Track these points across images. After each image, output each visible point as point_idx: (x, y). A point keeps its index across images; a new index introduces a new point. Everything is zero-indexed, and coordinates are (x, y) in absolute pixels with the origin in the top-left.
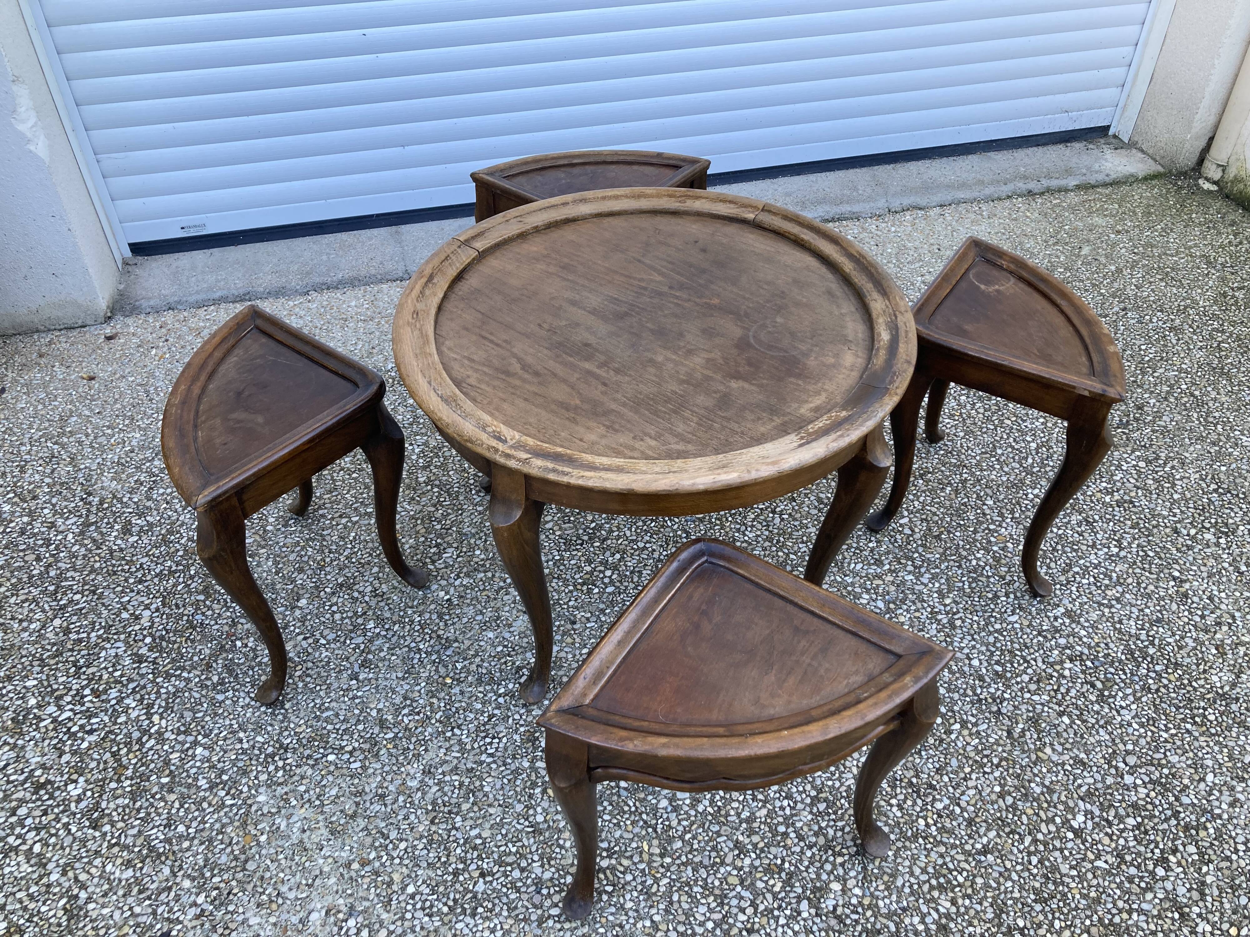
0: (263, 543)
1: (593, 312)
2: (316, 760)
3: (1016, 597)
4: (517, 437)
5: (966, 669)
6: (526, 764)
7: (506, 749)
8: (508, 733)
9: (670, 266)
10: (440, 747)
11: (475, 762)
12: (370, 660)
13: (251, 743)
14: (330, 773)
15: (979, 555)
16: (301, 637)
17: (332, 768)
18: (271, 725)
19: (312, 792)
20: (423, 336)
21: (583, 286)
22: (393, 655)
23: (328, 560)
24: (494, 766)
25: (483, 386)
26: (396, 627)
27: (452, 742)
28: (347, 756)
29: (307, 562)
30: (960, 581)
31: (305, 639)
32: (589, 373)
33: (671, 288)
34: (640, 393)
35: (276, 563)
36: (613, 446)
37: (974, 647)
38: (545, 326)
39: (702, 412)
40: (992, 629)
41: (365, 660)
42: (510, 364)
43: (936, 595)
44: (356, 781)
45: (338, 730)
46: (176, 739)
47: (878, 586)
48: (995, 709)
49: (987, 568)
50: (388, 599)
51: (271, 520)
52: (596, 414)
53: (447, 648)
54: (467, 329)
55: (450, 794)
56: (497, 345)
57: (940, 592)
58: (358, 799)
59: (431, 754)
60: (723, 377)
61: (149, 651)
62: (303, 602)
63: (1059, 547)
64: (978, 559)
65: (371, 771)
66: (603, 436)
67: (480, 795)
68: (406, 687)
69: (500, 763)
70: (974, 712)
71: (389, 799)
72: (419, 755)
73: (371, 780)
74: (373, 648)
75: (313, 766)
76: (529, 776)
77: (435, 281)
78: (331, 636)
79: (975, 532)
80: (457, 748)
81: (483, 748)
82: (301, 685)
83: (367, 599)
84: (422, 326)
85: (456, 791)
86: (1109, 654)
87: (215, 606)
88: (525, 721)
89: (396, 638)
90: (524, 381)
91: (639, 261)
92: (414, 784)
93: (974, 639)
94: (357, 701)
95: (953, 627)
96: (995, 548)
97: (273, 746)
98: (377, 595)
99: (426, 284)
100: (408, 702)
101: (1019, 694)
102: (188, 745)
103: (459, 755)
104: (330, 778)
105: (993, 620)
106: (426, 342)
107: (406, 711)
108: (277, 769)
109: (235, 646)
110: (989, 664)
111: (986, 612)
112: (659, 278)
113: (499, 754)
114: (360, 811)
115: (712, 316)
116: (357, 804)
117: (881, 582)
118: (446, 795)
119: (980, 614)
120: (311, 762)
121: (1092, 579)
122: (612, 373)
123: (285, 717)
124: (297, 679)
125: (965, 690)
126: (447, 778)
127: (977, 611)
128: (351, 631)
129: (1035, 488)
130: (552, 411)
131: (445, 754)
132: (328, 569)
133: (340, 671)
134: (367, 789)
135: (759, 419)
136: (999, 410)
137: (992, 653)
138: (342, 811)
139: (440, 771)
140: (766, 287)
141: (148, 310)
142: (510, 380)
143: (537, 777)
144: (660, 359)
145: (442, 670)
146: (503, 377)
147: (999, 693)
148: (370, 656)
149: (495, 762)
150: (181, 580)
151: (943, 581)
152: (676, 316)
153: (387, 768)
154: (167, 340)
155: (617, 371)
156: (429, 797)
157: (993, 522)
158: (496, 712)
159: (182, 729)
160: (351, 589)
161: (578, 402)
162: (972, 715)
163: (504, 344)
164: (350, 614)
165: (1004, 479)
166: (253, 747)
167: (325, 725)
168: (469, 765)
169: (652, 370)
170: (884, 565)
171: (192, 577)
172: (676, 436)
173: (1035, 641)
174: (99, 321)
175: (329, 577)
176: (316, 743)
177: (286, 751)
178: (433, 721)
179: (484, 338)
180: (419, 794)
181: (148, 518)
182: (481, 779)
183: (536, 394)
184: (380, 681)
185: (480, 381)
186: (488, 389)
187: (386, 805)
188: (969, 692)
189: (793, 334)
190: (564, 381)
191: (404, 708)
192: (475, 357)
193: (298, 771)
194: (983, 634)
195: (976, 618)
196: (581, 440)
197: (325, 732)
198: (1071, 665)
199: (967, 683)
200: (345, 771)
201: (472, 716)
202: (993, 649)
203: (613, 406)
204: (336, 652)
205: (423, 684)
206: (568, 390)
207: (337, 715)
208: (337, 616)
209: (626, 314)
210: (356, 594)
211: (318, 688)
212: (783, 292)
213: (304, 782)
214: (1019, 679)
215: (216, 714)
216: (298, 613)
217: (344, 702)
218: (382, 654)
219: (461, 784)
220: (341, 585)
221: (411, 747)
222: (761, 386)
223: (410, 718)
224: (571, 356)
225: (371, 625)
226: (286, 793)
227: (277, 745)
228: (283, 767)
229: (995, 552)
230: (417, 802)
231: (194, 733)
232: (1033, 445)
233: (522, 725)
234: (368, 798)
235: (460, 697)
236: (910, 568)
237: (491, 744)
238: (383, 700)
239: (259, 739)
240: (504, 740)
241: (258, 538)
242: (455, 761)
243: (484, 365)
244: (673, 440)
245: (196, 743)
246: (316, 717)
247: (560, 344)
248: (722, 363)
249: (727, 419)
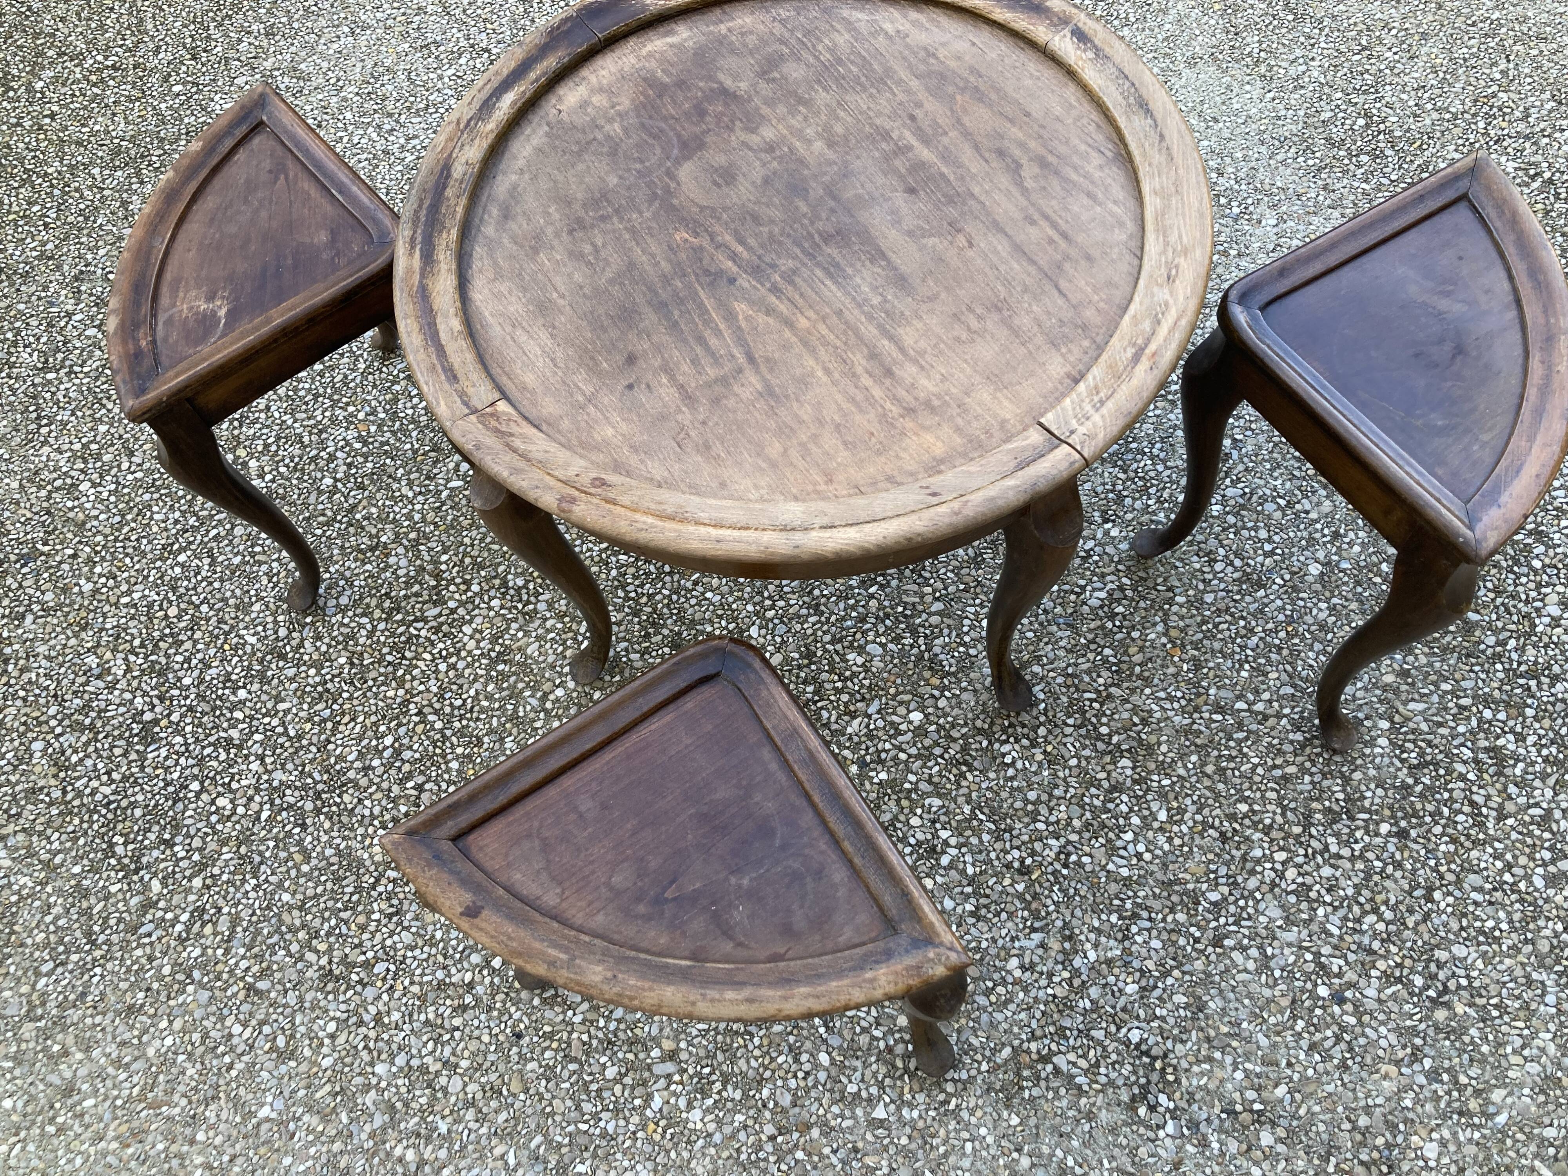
1: (878, 255)
9: (707, 334)
20: (1163, 231)
21: (870, 318)
25: (1083, 147)
32: (926, 141)
33: (732, 281)
34: (871, 96)
36: (936, 30)
38: (961, 240)
39: (805, 54)
42: (1035, 177)
52: (942, 77)
54: (1089, 258)
56: (1047, 218)
60: (750, 99)
66: (943, 45)
77: (1130, 352)
84: (1164, 252)
90: (1022, 145)
91: (751, 359)
99: (1148, 341)
106: (1160, 216)
112: (741, 308)
115: (702, 209)
122: (895, 135)
130: (997, 90)
135: (742, 34)
140: (588, 248)
142: (1042, 151)
144: (819, 145)
146: (1051, 158)
152: (756, 219)
155: (886, 135)
161: (958, 97)
163: (1036, 216)
169: (839, 129)
172: (855, 29)
179: (1065, 236)
183: (1011, 121)
185: (1086, 157)
186: (1076, 141)
189: (613, 153)
190: (967, 134)
192: (1086, 201)
196: (974, 44)
203: (914, 84)
206: (966, 120)
209: (827, 238)
212: (571, 232)
222: (711, 78)
224: (942, 175)
243: (1074, 184)
244: (863, 27)
247: (951, 201)
248: (738, 123)
249: (782, 41)
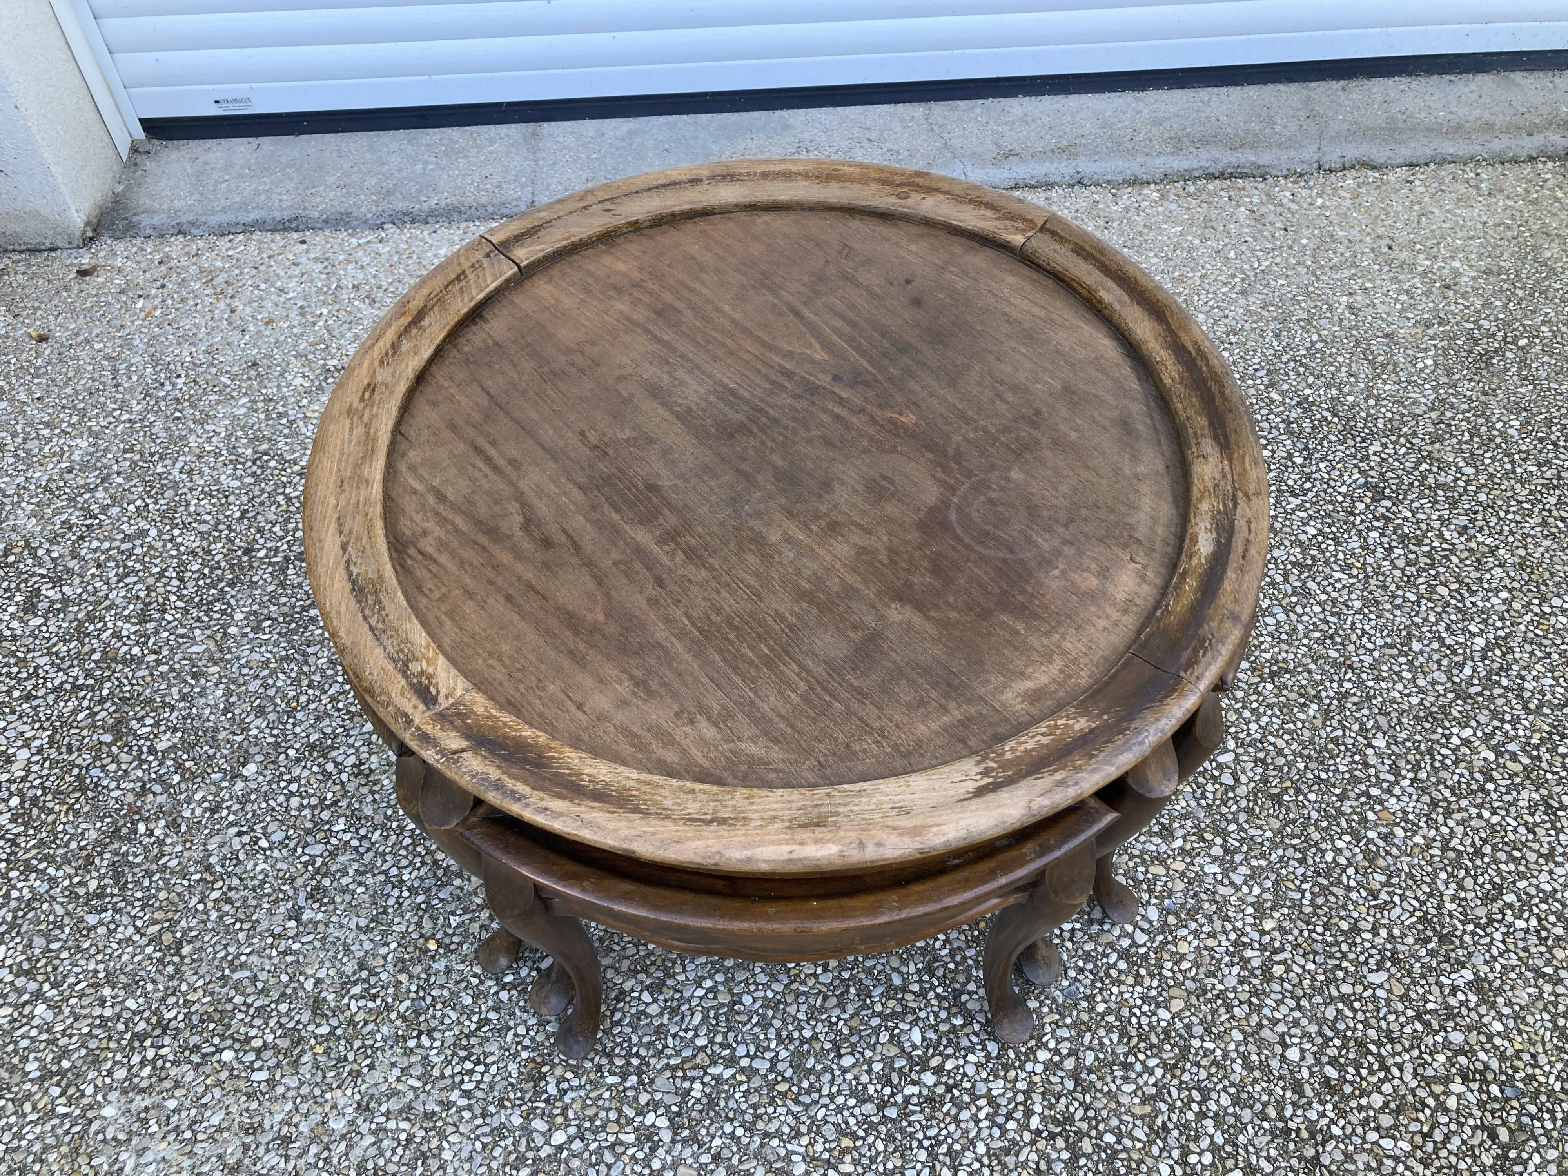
0: (218, 655)
1: (685, 417)
2: (205, 1056)
3: (1391, 937)
4: (459, 692)
5: (1275, 1064)
6: (517, 1121)
7: (492, 1087)
8: (502, 1058)
9: (848, 330)
10: (394, 1065)
11: (440, 1103)
12: (325, 889)
13: (117, 1009)
14: (219, 1084)
15: (1340, 844)
16: (233, 830)
17: (224, 1075)
18: (154, 982)
19: (184, 1114)
20: (369, 440)
21: (683, 356)
22: (360, 884)
23: (303, 699)
24: (467, 1115)
25: (443, 559)
26: (376, 836)
27: (413, 1059)
28: (251, 1056)
29: (272, 698)
30: (1298, 889)
31: (239, 834)
32: (639, 551)
33: (836, 378)
34: (718, 611)
35: (228, 693)
36: (635, 729)
37: (1296, 1023)
38: (593, 437)
39: (820, 670)
40: (1335, 993)
41: (317, 888)
42: (506, 515)
43: (1250, 910)
44: (254, 1105)
45: (249, 1006)
46: (12, 983)
47: (1156, 877)
48: (1310, 1152)
49: (1351, 871)
50: (375, 783)
51: (239, 616)
52: (623, 649)
53: (443, 885)
54: (453, 427)
55: (388, 1154)
56: (496, 469)
57: (1258, 905)
58: (249, 1139)
59: (376, 1076)
60: (879, 594)
61: (13, 820)
62: (251, 769)
63: (1487, 849)
64: (1338, 851)
65: (280, 1090)
66: (624, 703)
67: (434, 1164)
68: (368, 946)
69: (478, 1111)
70: (1273, 1153)
71: (295, 1149)
72: (359, 1073)
73: (276, 1107)
74: (334, 868)
75: (198, 1065)
76: (516, 1143)
77: (425, 322)
78: (278, 837)
79: (1342, 798)
80: (417, 1071)
81: (458, 1079)
82: (214, 915)
83: (344, 777)
84: (373, 417)
85: (400, 1150)
86: (1533, 1077)
87: (124, 757)
88: (532, 1039)
89: (371, 854)
90: (518, 555)
91: (797, 313)
92: (338, 1125)
93: (1299, 1007)
94: (289, 959)
95: (1268, 977)
96: (1372, 834)
97: (148, 1022)
98: (361, 773)
99: (407, 329)
100: (364, 974)
101: (1359, 1130)
102: (26, 997)
103: (418, 1084)
104: (217, 1093)
105: (1340, 974)
106: (369, 454)
107: (356, 990)
108: (143, 1063)
109: (135, 831)
110: (1318, 1062)
111: (1331, 956)
112: (820, 355)
113: (479, 1094)
114: (247, 1161)
115: (894, 450)
116: (246, 1148)
117: (1163, 871)
118: (382, 1155)
119: (1320, 959)
120: (196, 1058)
121: (1534, 922)
122: (680, 557)
123: (177, 970)
124: (210, 904)
125: (1265, 1105)
126: (392, 1125)
127: (1316, 953)
128: (308, 832)
129: (1467, 725)
130: (548, 633)
131: (398, 1080)
132: (299, 715)
133: (276, 901)
134: (267, 1124)
135: (922, 703)
136: (1432, 566)
137: (1327, 1040)
138: (220, 1157)
139: (383, 1109)
140: (1009, 396)
141: (149, 231)
142: (495, 550)
143: (529, 1148)
144: (774, 536)
145: (427, 925)
146: (484, 540)
147: (1325, 1121)
148: (326, 882)
149: (470, 1108)
150: (85, 703)
151: (1268, 884)
152: (828, 443)
153: (304, 1090)
154: (163, 286)
155: (691, 554)
156: (356, 1153)
157: (1379, 782)
158: (492, 1015)
159: (26, 966)
160: (325, 756)
161: (601, 617)
162: (1268, 1159)
163: (508, 469)
164: (314, 801)
165: (1415, 701)
166: (119, 1016)
167: (232, 993)
168: (431, 1106)
169: (752, 559)
170: (1174, 838)
171: (102, 701)
172: (756, 722)
173: (1408, 1030)
174: (75, 243)
175: (298, 730)
176: (211, 1026)
177: (164, 1032)
178: (393, 1016)
179: (478, 450)
180: (343, 1146)
181: (65, 589)
182: (442, 1135)
183: (531, 587)
184: (331, 930)
185: (442, 546)
186: (451, 566)
187: (287, 1158)
188: (1272, 1112)
189: (1032, 510)
190: (589, 564)
191: (355, 983)
192: (450, 493)
193: (173, 1072)
194: (1318, 999)
195: (1311, 966)
196: (580, 707)
197: (229, 1007)
198: (1463, 1089)
199: (1270, 1093)
200: (241, 1084)
201: (454, 1016)
202: (1330, 1034)
203: (661, 633)
204: (279, 865)
205: (393, 946)
206: (591, 585)
207: (254, 979)
208: (295, 802)
209: (742, 428)
210: (330, 767)
211: (237, 926)
212: (1038, 413)
213: (177, 1093)
214: (1364, 1102)
215: (78, 949)
216: (239, 785)
217: (270, 958)
218: (344, 881)
219: (410, 1139)
220: (312, 747)
221: (351, 1057)
222: (944, 624)
223: (362, 1003)
224: (618, 510)
225: (340, 825)
226: (147, 1109)
227: (154, 1020)
228: (154, 1061)
229: (1370, 841)
230: (335, 1161)
231: (40, 978)
232: (1480, 642)
233: (526, 1048)
234: (264, 1139)
235: (442, 980)
236: (1217, 851)
237: (471, 1072)
238: (328, 964)
239: (131, 1004)
240: (493, 1069)
241: (212, 646)
242: (411, 1095)
243: (459, 510)
244: (747, 729)
245: (38, 995)
246: (223, 977)
247: (607, 480)
248: (886, 561)
249: (861, 694)
